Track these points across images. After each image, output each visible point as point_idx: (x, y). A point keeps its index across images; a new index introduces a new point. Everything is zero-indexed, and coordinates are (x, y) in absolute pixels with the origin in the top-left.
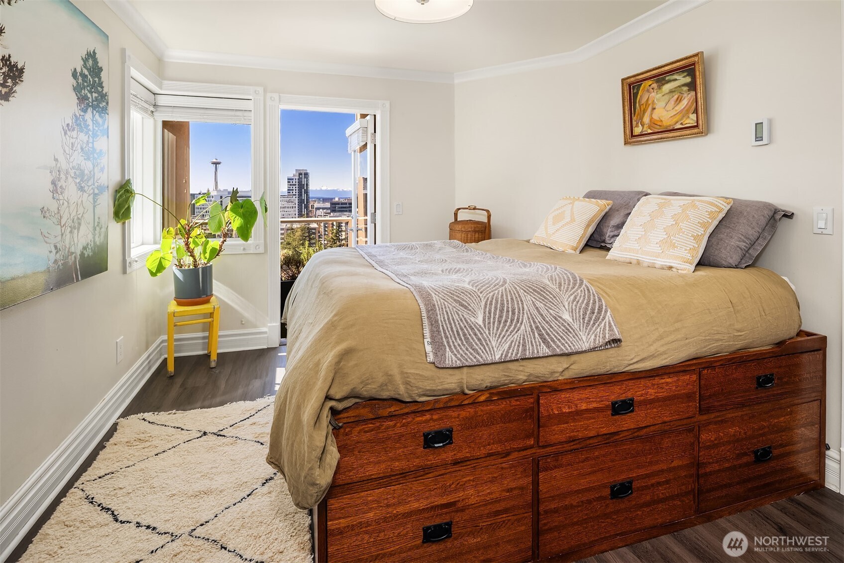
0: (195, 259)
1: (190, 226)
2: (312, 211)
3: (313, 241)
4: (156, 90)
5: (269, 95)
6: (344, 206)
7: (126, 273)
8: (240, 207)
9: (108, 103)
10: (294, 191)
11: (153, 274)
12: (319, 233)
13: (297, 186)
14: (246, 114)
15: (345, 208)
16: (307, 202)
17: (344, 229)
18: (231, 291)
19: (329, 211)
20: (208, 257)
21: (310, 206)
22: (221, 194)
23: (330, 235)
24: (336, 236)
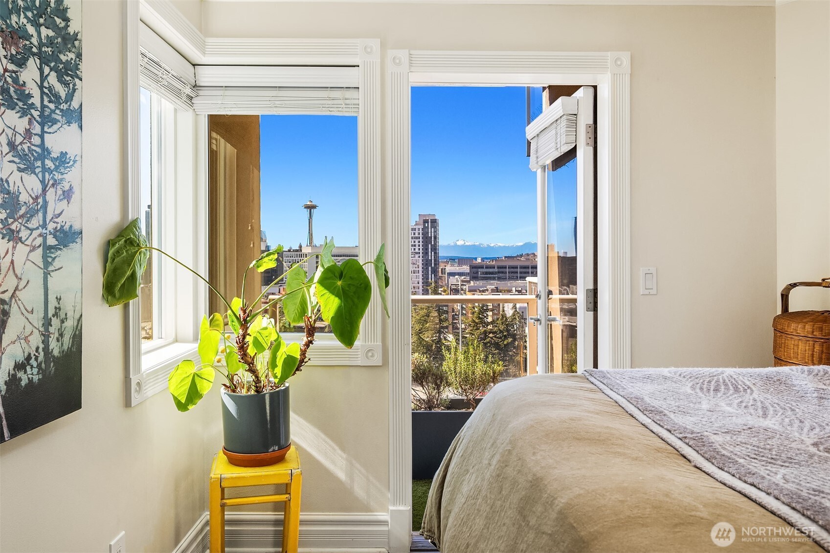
0: (257, 377)
1: (247, 312)
2: (443, 278)
3: (445, 324)
4: (197, 56)
5: (391, 53)
6: (491, 270)
7: (130, 406)
8: (337, 275)
9: (81, 55)
10: (417, 248)
11: (182, 406)
12: (453, 312)
13: (421, 240)
14: (349, 94)
15: (492, 273)
16: (435, 264)
17: (491, 307)
18: (323, 436)
19: (468, 278)
20: (279, 375)
21: (440, 270)
22: (316, 251)
23: (470, 315)
24: (480, 318)
